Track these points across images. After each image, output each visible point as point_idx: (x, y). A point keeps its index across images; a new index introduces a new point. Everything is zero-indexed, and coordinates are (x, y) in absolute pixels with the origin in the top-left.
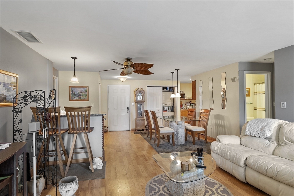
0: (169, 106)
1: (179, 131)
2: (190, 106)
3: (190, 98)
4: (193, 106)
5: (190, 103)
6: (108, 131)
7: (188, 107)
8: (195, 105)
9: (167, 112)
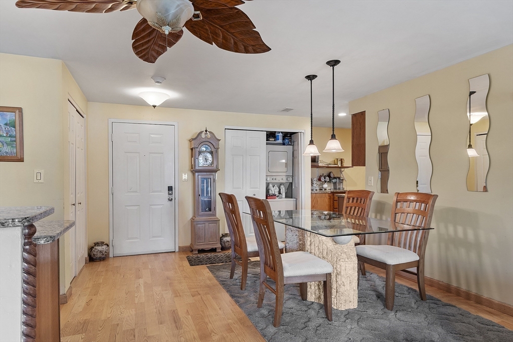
0: (281, 184)
2: (329, 184)
3: (330, 164)
4: (335, 183)
5: (329, 176)
6: (111, 255)
7: (325, 186)
8: (341, 180)
9: (277, 199)
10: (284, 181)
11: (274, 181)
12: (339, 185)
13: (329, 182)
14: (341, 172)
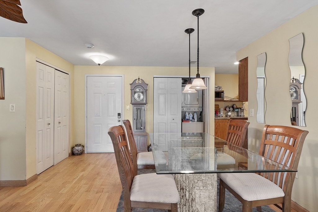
0: (195, 112)
1: (197, 192)
2: (233, 112)
3: (234, 99)
4: (238, 112)
5: (233, 107)
6: (86, 152)
7: (230, 114)
8: (242, 110)
9: (190, 122)
10: (196, 110)
11: (189, 110)
12: (241, 113)
13: (233, 111)
14: (243, 104)
